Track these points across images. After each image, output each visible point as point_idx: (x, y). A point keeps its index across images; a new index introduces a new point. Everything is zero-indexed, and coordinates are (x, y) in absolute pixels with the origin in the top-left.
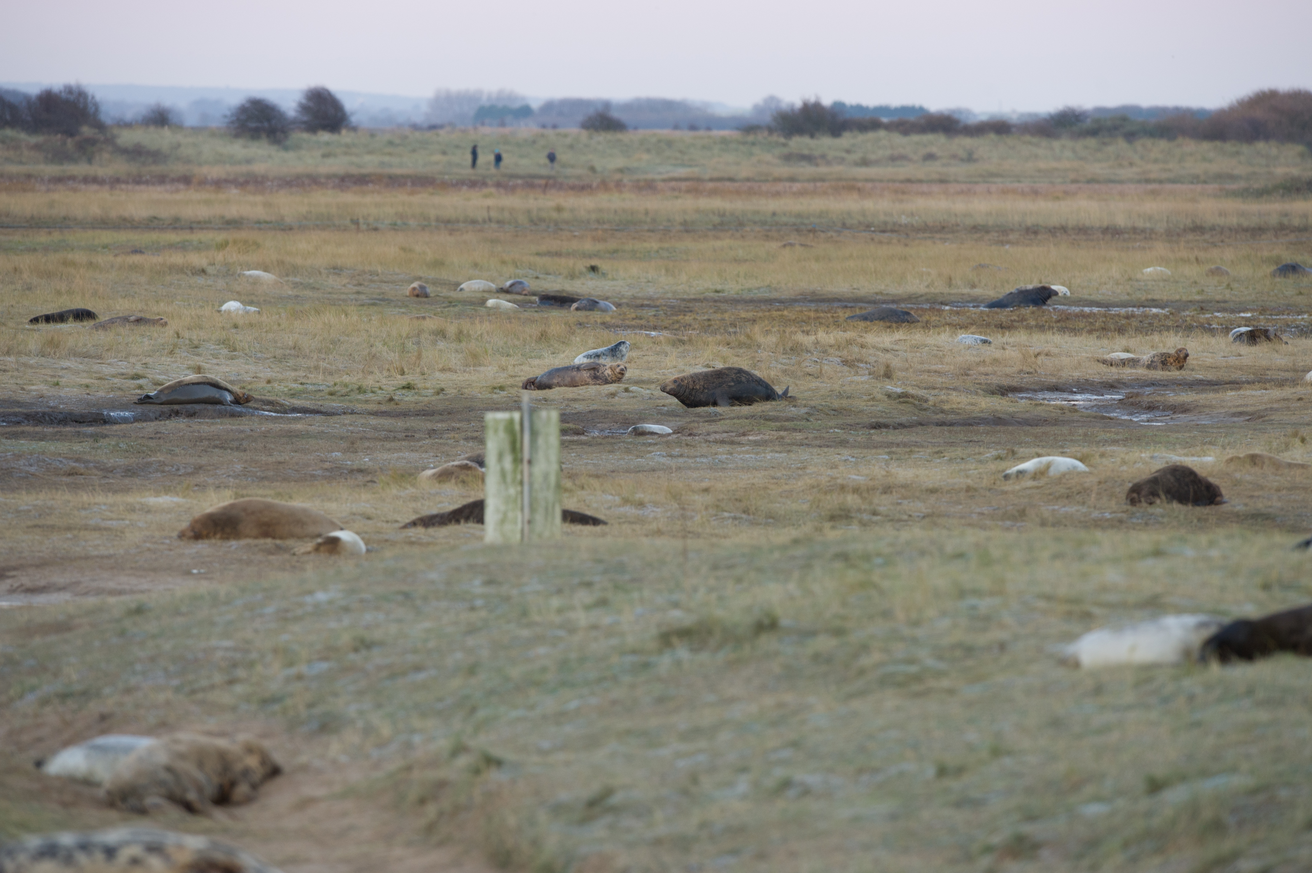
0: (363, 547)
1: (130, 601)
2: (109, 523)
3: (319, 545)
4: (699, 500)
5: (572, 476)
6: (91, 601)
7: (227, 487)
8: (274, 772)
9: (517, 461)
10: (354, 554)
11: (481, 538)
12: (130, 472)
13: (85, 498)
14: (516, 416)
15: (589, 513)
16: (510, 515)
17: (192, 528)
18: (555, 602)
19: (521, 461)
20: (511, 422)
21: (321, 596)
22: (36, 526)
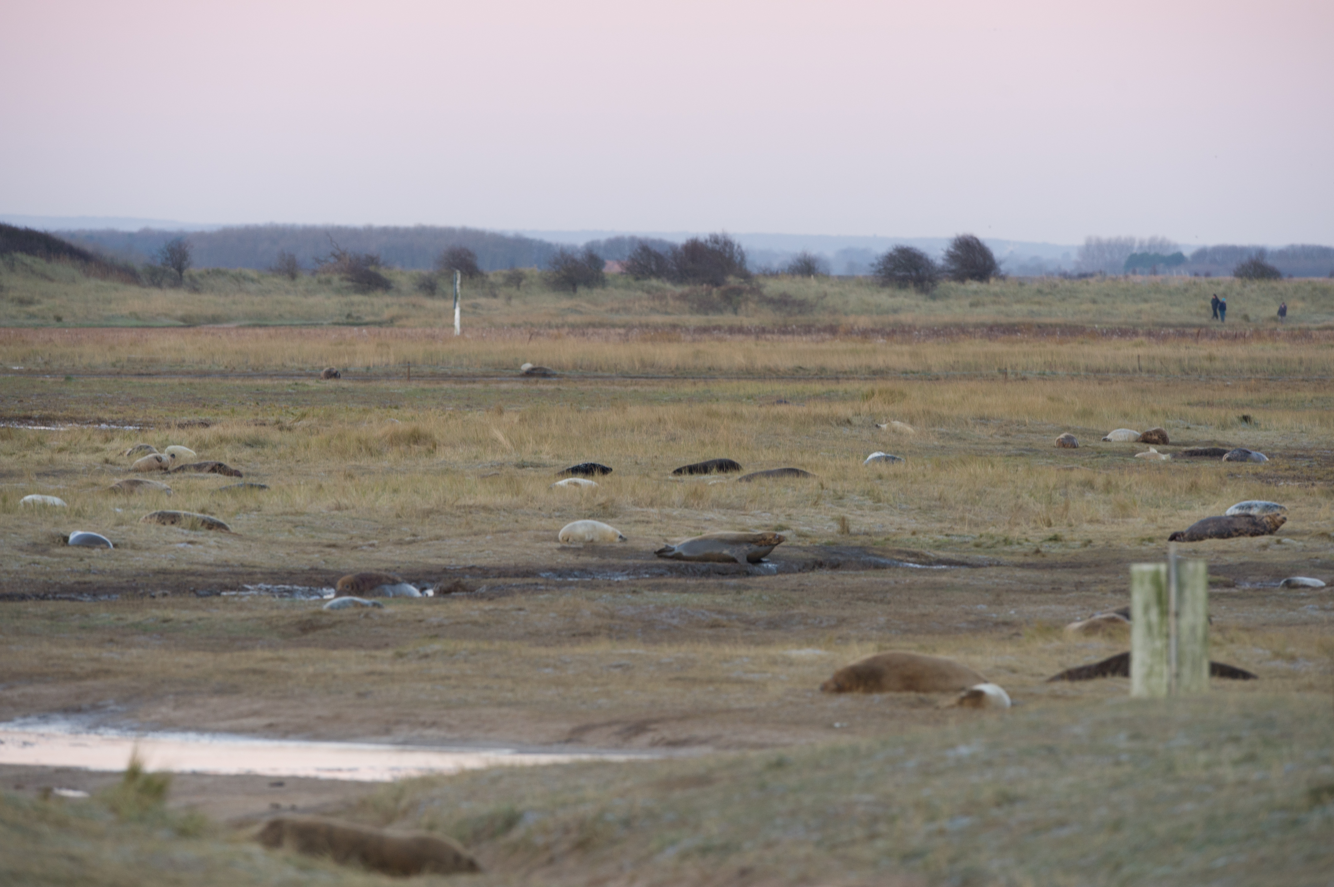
0: (1007, 700)
1: (770, 754)
2: (751, 676)
3: (963, 698)
5: (1221, 630)
6: (732, 754)
7: (870, 639)
9: (1164, 613)
10: (998, 707)
11: (1126, 692)
12: (772, 624)
13: (727, 650)
14: (1163, 567)
15: (1239, 666)
16: (1157, 668)
17: (835, 680)
18: (1202, 757)
19: (1168, 613)
20: (1157, 574)
21: (963, 751)
22: (678, 679)
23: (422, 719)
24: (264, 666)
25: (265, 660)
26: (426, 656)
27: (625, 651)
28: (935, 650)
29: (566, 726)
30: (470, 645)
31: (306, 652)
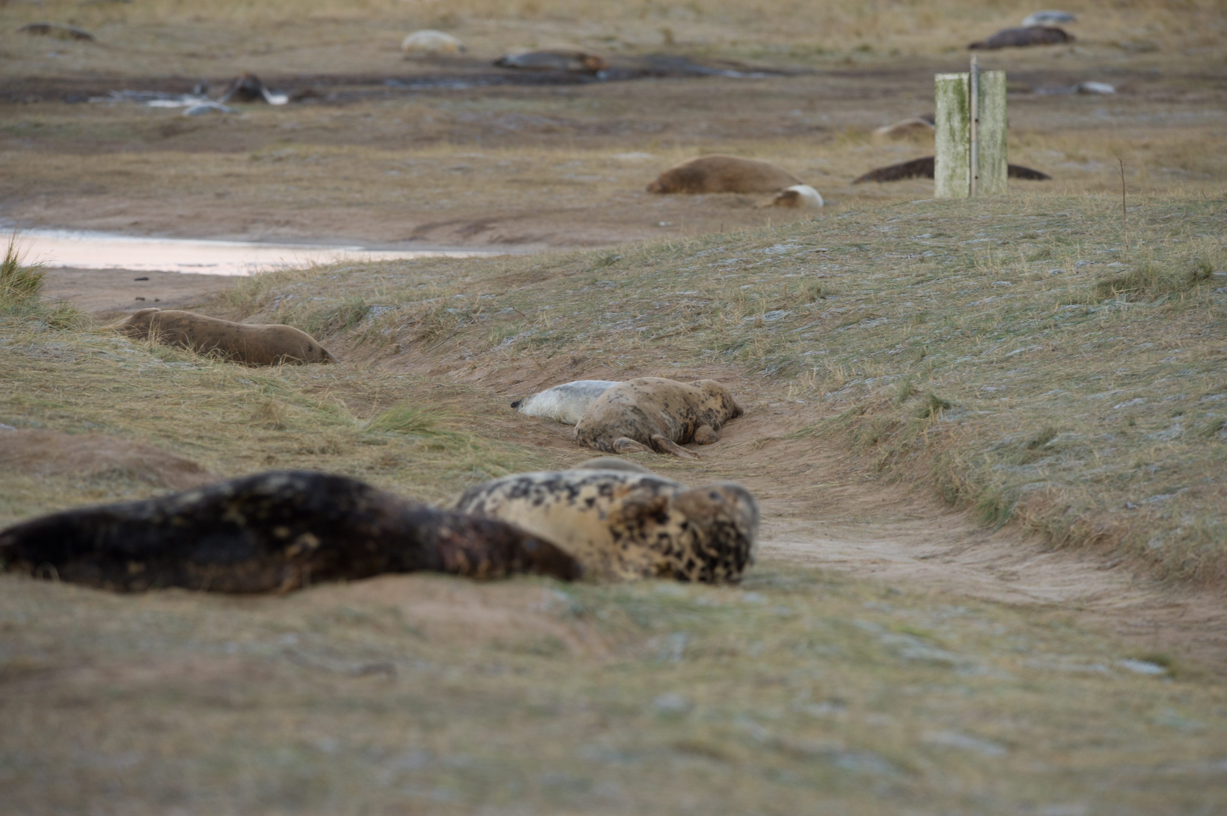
0: (820, 200)
1: (601, 251)
2: (582, 178)
3: (779, 199)
4: (1140, 156)
5: (1019, 133)
6: (565, 252)
7: (692, 143)
8: (736, 413)
9: (966, 120)
10: (811, 207)
11: (932, 192)
12: (602, 130)
13: (560, 154)
14: (965, 77)
15: (1034, 167)
16: (958, 171)
17: (661, 181)
18: (1001, 254)
19: (970, 119)
20: (960, 81)
21: (779, 248)
22: (514, 181)
23: (277, 218)
24: (129, 168)
25: (130, 162)
26: (280, 159)
27: (465, 155)
28: (752, 154)
29: (411, 225)
30: (320, 149)
31: (167, 155)
